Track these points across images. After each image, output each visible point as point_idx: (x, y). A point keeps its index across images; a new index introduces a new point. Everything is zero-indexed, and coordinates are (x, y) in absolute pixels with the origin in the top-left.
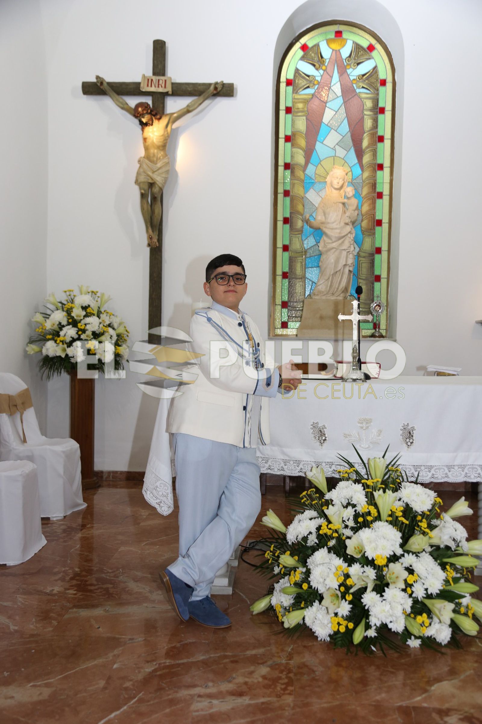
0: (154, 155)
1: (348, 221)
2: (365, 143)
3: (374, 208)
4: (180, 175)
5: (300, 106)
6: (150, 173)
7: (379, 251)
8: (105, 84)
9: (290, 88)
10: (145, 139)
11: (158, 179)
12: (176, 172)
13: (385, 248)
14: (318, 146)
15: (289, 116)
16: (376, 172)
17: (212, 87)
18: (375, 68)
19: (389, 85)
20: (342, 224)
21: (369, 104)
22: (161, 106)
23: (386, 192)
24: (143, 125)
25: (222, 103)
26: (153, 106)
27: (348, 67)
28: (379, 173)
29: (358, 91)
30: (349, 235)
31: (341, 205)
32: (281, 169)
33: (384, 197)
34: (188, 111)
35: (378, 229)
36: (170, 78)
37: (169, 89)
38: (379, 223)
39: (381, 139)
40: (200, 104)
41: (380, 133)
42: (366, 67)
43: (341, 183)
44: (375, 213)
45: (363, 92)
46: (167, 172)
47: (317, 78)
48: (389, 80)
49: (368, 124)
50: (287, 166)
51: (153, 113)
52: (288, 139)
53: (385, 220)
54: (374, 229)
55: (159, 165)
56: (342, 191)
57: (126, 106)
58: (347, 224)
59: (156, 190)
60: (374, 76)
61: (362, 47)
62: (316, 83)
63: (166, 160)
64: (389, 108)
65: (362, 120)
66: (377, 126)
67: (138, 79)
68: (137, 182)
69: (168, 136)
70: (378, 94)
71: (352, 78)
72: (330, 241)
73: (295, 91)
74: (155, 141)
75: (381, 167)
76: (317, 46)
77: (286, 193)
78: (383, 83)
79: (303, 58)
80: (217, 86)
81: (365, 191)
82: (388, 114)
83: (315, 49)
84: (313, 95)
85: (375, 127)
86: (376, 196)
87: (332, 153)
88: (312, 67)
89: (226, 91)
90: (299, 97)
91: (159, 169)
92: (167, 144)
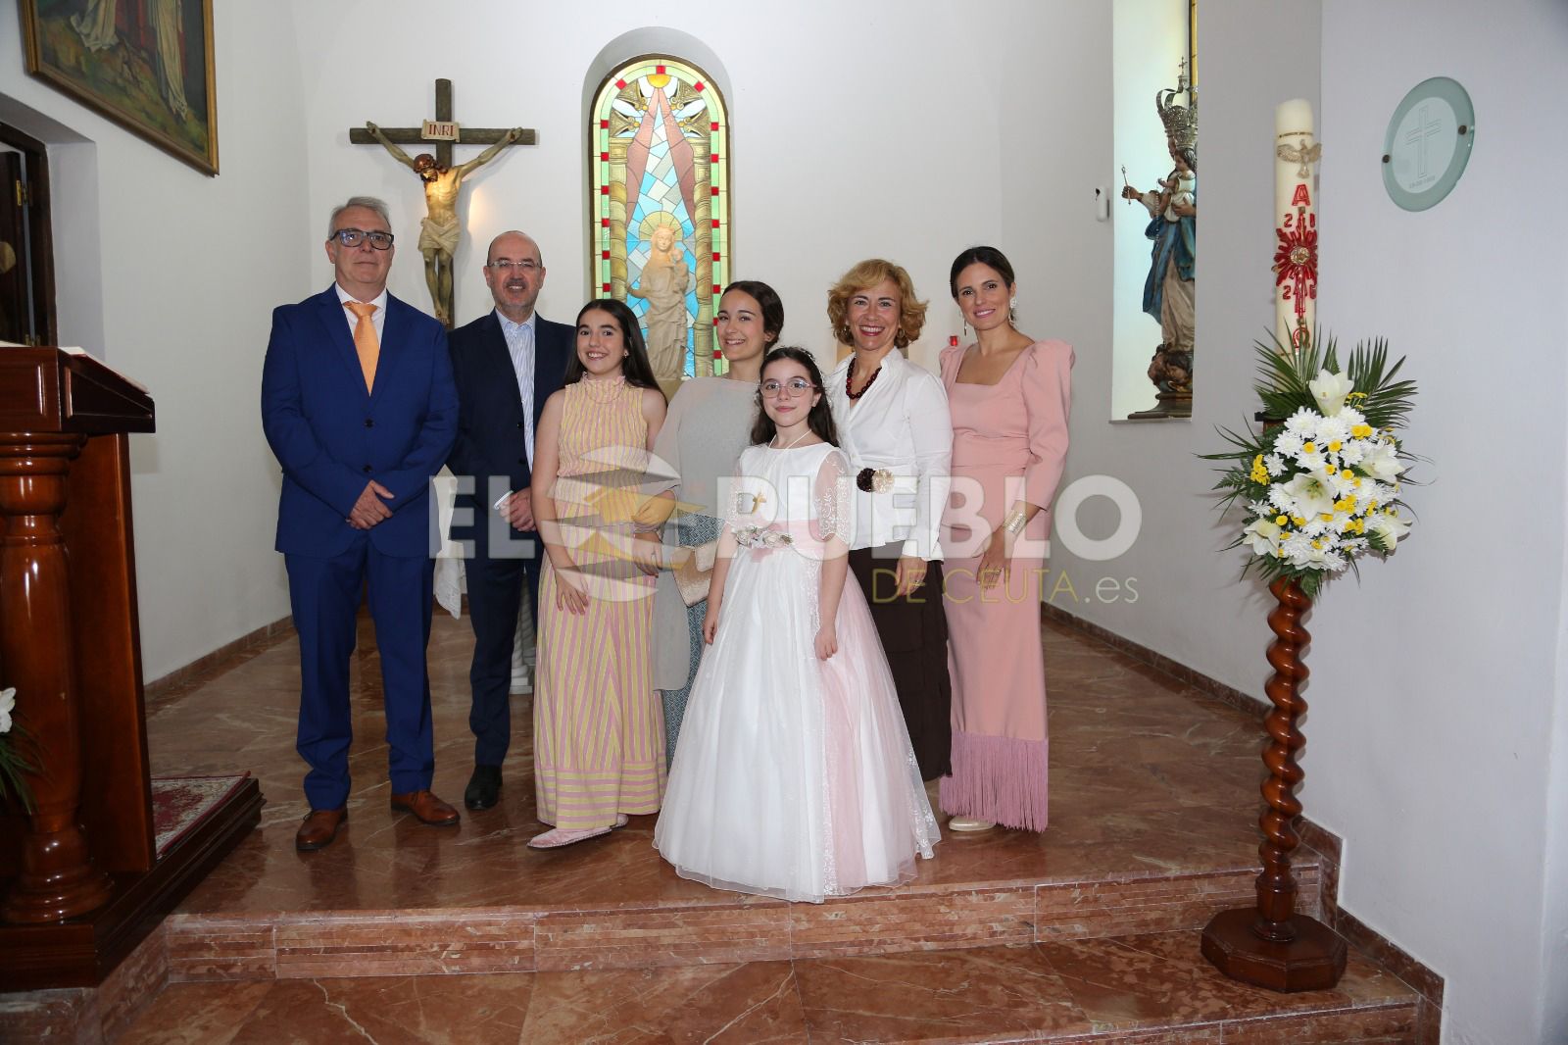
0: (440, 217)
1: (677, 288)
2: (697, 196)
3: (711, 271)
5: (619, 151)
6: (436, 238)
8: (378, 131)
9: (606, 131)
10: (428, 197)
11: (447, 244)
12: (469, 234)
14: (642, 199)
15: (606, 163)
16: (711, 230)
17: (508, 134)
18: (705, 109)
19: (722, 130)
20: (670, 293)
21: (699, 151)
22: (448, 156)
23: (724, 253)
24: (426, 181)
25: (521, 152)
26: (437, 157)
27: (673, 108)
28: (715, 230)
29: (686, 135)
30: (679, 305)
31: (668, 270)
32: (598, 226)
33: (721, 259)
34: (481, 163)
36: (458, 124)
37: (456, 136)
39: (715, 191)
40: (495, 155)
41: (714, 184)
42: (695, 108)
43: (668, 243)
44: (712, 276)
45: (693, 139)
46: (457, 235)
47: (637, 120)
48: (722, 123)
49: (699, 173)
50: (605, 223)
51: (437, 166)
52: (605, 190)
54: (712, 297)
55: (446, 228)
56: (669, 254)
57: (404, 158)
58: (676, 292)
59: (444, 257)
60: (705, 119)
61: (689, 86)
62: (636, 125)
63: (455, 221)
64: (723, 155)
65: (691, 171)
66: (710, 177)
67: (419, 125)
68: (420, 247)
69: (457, 193)
70: (709, 139)
72: (657, 313)
73: (612, 135)
74: (440, 198)
75: (716, 224)
76: (636, 81)
77: (606, 255)
78: (715, 126)
79: (617, 97)
80: (514, 133)
81: (699, 251)
82: (723, 162)
83: (634, 85)
84: (633, 139)
85: (708, 178)
86: (711, 258)
87: (658, 207)
88: (630, 106)
89: (526, 138)
90: (616, 141)
91: (447, 232)
92: (456, 202)
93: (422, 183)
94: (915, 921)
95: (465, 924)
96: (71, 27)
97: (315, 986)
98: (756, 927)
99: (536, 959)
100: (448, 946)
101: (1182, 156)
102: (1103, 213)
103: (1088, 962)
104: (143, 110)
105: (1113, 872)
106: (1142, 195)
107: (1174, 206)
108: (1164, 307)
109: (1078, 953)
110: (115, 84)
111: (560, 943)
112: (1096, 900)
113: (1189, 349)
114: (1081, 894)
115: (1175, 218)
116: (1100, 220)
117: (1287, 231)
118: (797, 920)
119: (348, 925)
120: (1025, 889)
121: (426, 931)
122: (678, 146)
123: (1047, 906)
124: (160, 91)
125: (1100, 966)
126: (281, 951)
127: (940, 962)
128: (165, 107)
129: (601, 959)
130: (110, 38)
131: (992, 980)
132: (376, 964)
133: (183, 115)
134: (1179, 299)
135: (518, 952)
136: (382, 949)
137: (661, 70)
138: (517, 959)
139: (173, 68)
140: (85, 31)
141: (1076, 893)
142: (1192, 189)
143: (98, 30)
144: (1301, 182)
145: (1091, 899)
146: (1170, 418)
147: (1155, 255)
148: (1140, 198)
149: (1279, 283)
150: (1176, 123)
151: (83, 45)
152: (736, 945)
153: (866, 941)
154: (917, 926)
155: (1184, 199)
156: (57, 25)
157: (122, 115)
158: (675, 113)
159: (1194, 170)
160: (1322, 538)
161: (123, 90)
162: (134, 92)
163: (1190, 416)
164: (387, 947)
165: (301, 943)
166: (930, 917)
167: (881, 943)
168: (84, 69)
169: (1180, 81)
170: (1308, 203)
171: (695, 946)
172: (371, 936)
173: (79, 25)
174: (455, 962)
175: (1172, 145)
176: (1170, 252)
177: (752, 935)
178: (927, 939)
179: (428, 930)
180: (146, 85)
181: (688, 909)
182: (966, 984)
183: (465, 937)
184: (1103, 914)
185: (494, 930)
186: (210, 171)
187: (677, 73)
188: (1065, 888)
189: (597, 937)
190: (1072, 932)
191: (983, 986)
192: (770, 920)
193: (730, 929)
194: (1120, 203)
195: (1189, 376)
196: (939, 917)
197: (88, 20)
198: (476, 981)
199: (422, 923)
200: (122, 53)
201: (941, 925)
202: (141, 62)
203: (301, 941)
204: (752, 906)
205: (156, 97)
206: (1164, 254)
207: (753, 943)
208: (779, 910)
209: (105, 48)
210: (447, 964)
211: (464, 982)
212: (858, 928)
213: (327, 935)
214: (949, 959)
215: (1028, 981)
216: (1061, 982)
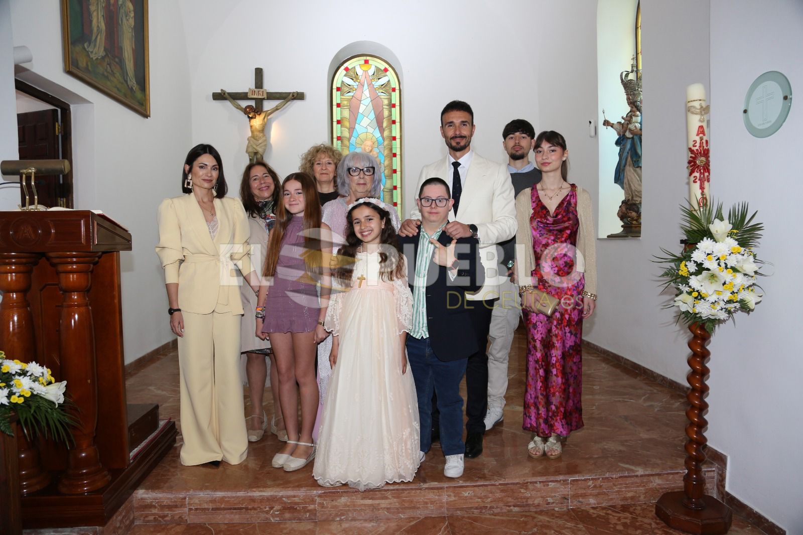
0: (257, 135)
2: (385, 124)
3: (392, 162)
4: (273, 146)
5: (345, 103)
6: (255, 146)
7: (395, 188)
8: (226, 94)
9: (339, 93)
10: (251, 127)
11: (260, 150)
13: (399, 186)
14: (357, 126)
15: (339, 108)
16: (392, 142)
17: (291, 95)
18: (389, 81)
19: (397, 91)
21: (386, 102)
22: (261, 106)
23: (398, 153)
24: (250, 118)
25: (297, 104)
26: (256, 106)
27: (373, 81)
28: (394, 142)
29: (379, 94)
32: (335, 140)
33: (397, 156)
34: (277, 109)
35: (394, 175)
36: (266, 90)
37: (265, 96)
38: (395, 171)
39: (394, 122)
40: (284, 105)
41: (393, 119)
42: (383, 81)
43: (370, 149)
44: (392, 165)
45: (383, 96)
46: (265, 145)
47: (355, 87)
48: (397, 88)
49: (386, 113)
50: (339, 138)
51: (256, 111)
52: (339, 122)
53: (398, 170)
54: (392, 175)
55: (260, 141)
57: (239, 107)
59: (259, 156)
60: (388, 86)
61: (381, 69)
62: (354, 89)
63: (264, 138)
64: (398, 104)
65: (382, 112)
66: (391, 115)
67: (246, 90)
68: (247, 151)
69: (265, 124)
70: (391, 96)
71: (375, 87)
73: (342, 95)
74: (257, 127)
75: (394, 138)
76: (354, 68)
78: (394, 90)
79: (345, 76)
80: (294, 94)
81: (386, 152)
82: (398, 108)
83: (353, 70)
84: (353, 96)
85: (390, 115)
86: (392, 156)
87: (365, 130)
88: (352, 80)
89: (300, 96)
90: (344, 97)
91: (261, 143)
92: (265, 129)
93: (248, 119)
94: (509, 497)
95: (282, 497)
96: (84, 48)
97: (207, 527)
98: (429, 499)
99: (318, 515)
100: (273, 507)
101: (634, 105)
102: (593, 133)
103: (598, 519)
104: (116, 87)
105: (609, 472)
106: (613, 124)
107: (630, 130)
108: (625, 181)
109: (591, 514)
110: (103, 75)
111: (330, 506)
112: (601, 486)
113: (638, 202)
114: (592, 483)
115: (631, 136)
116: (591, 137)
117: (694, 149)
118: (449, 496)
119: (224, 497)
120: (564, 481)
121: (262, 500)
122: (375, 100)
123: (576, 489)
124: (124, 77)
125: (603, 520)
126: (191, 509)
127: (522, 518)
128: (126, 85)
129: (350, 515)
130: (102, 53)
131: (548, 527)
132: (237, 516)
133: (134, 88)
134: (633, 177)
135: (309, 511)
136: (241, 509)
137: (366, 62)
138: (308, 514)
139: (130, 65)
140: (91, 50)
141: (590, 483)
142: (639, 121)
143: (96, 49)
144: (700, 124)
145: (598, 486)
146: (630, 237)
147: (620, 155)
148: (612, 126)
149: (691, 174)
150: (631, 88)
151: (89, 57)
152: (418, 508)
153: (484, 507)
154: (510, 499)
155: (635, 126)
156: (78, 48)
157: (106, 90)
158: (373, 83)
159: (640, 112)
160: (716, 303)
161: (107, 78)
162: (112, 78)
163: (640, 237)
164: (243, 508)
165: (200, 506)
166: (516, 494)
167: (491, 508)
168: (90, 68)
169: (632, 67)
170: (704, 135)
171: (397, 509)
172: (235, 502)
173: (88, 47)
174: (277, 516)
175: (628, 99)
176: (628, 153)
177: (426, 503)
178: (514, 506)
179: (263, 500)
180: (118, 74)
181: (394, 490)
182: (535, 530)
183: (282, 503)
184: (605, 494)
185: (296, 500)
186: (146, 115)
187: (375, 63)
188: (585, 480)
189: (348, 504)
190: (588, 503)
191: (545, 531)
192: (435, 496)
193: (415, 500)
194: (602, 129)
195: (639, 216)
196: (520, 495)
197: (92, 45)
198: (287, 526)
199: (261, 496)
200: (107, 60)
201: (521, 499)
202: (115, 63)
203: (200, 505)
204: (426, 488)
205: (121, 80)
206: (625, 154)
207: (427, 507)
208: (440, 491)
209: (99, 58)
210: (273, 517)
211: (281, 526)
212: (479, 500)
213: (213, 501)
214: (526, 516)
215: (567, 528)
216: (584, 529)
